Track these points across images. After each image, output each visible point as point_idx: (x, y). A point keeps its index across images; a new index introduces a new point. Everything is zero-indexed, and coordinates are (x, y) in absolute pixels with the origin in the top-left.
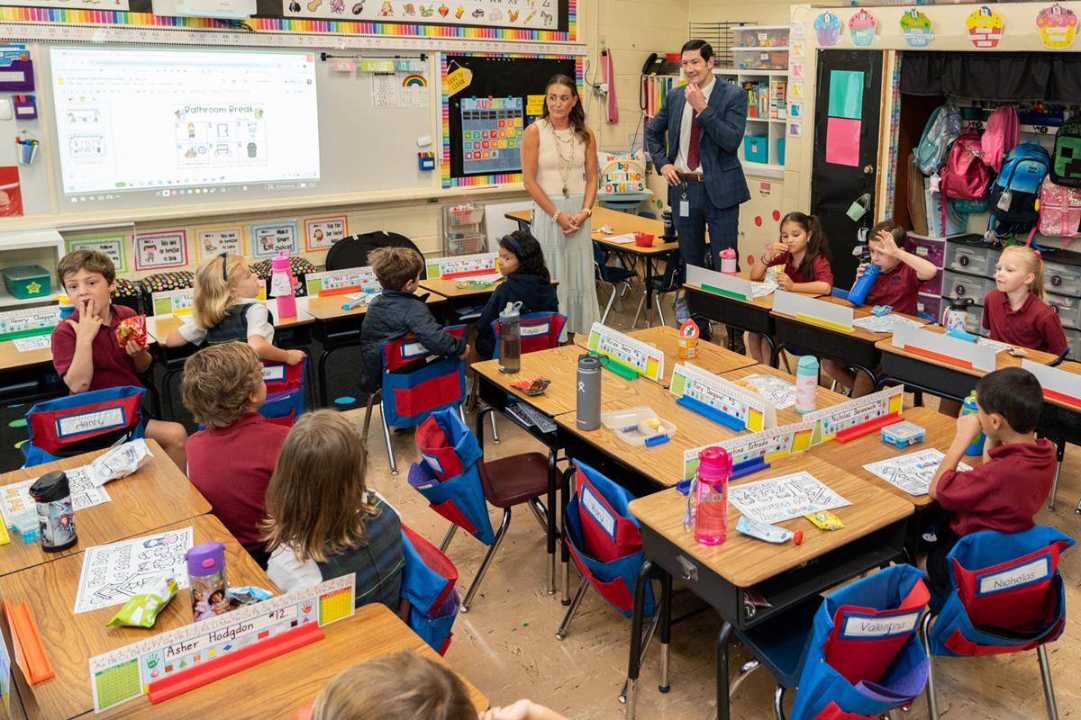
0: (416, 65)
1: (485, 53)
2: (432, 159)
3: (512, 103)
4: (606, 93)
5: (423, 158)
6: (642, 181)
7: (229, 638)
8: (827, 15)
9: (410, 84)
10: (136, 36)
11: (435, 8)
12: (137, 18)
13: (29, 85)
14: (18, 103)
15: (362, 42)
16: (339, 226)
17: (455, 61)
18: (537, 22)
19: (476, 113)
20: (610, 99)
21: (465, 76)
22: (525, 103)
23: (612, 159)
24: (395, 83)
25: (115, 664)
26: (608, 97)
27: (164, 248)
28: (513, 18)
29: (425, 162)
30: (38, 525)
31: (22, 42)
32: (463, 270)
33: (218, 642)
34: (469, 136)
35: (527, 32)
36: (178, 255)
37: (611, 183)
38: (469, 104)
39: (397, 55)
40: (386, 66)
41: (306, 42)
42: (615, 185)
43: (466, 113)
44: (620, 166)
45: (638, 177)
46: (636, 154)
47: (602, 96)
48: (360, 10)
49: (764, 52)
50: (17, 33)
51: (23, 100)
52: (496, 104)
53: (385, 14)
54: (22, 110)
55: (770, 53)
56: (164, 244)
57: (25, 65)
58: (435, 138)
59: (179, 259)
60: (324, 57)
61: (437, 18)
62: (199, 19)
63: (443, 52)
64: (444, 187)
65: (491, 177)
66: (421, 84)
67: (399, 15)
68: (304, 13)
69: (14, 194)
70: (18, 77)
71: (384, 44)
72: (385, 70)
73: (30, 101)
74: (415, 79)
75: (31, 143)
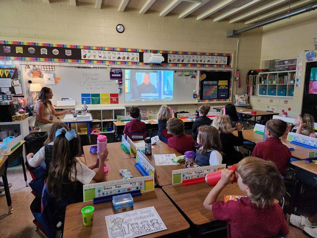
0: (194, 73)
1: (210, 70)
2: (196, 95)
3: (215, 82)
4: (238, 80)
5: (194, 95)
6: (247, 102)
7: (199, 174)
8: (311, 53)
9: (192, 78)
10: (140, 67)
11: (199, 60)
12: (141, 64)
13: (121, 77)
14: (119, 81)
15: (183, 68)
16: (175, 109)
17: (202, 72)
18: (222, 63)
19: (206, 85)
20: (239, 82)
21: (204, 76)
22: (218, 82)
23: (239, 96)
24: (189, 78)
25: (177, 173)
26: (238, 81)
27: (142, 112)
28: (217, 62)
29: (195, 96)
30: (145, 148)
31: (121, 69)
32: (211, 116)
33: (196, 174)
34: (205, 90)
35: (220, 66)
36: (144, 114)
37: (239, 102)
38: (205, 82)
39: (190, 71)
40: (187, 73)
41: (172, 68)
42: (240, 102)
43: (205, 85)
44: (241, 98)
45: (246, 101)
46: (245, 95)
47: (237, 81)
48: (183, 61)
49: (286, 66)
50: (120, 67)
51: (120, 80)
52: (211, 82)
53: (188, 62)
54: (120, 82)
55: (288, 66)
56: (142, 111)
57: (121, 73)
58: (197, 90)
59: (145, 115)
60: (175, 72)
61: (199, 62)
62: (152, 63)
63: (200, 70)
64: (198, 102)
65: (209, 100)
66: (195, 78)
67: (191, 62)
68: (172, 62)
69: (117, 99)
70: (119, 75)
71: (188, 69)
72: (188, 74)
73: (121, 81)
74: (194, 77)
75: (121, 89)
